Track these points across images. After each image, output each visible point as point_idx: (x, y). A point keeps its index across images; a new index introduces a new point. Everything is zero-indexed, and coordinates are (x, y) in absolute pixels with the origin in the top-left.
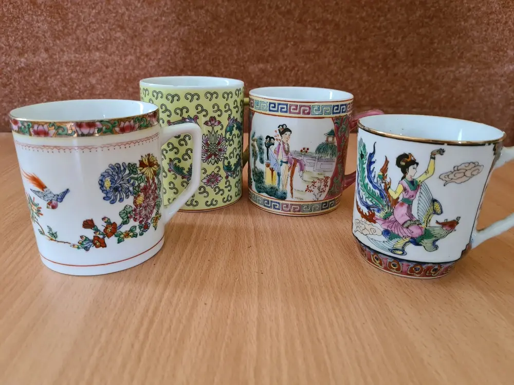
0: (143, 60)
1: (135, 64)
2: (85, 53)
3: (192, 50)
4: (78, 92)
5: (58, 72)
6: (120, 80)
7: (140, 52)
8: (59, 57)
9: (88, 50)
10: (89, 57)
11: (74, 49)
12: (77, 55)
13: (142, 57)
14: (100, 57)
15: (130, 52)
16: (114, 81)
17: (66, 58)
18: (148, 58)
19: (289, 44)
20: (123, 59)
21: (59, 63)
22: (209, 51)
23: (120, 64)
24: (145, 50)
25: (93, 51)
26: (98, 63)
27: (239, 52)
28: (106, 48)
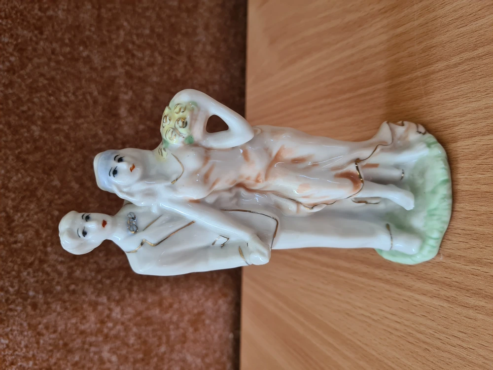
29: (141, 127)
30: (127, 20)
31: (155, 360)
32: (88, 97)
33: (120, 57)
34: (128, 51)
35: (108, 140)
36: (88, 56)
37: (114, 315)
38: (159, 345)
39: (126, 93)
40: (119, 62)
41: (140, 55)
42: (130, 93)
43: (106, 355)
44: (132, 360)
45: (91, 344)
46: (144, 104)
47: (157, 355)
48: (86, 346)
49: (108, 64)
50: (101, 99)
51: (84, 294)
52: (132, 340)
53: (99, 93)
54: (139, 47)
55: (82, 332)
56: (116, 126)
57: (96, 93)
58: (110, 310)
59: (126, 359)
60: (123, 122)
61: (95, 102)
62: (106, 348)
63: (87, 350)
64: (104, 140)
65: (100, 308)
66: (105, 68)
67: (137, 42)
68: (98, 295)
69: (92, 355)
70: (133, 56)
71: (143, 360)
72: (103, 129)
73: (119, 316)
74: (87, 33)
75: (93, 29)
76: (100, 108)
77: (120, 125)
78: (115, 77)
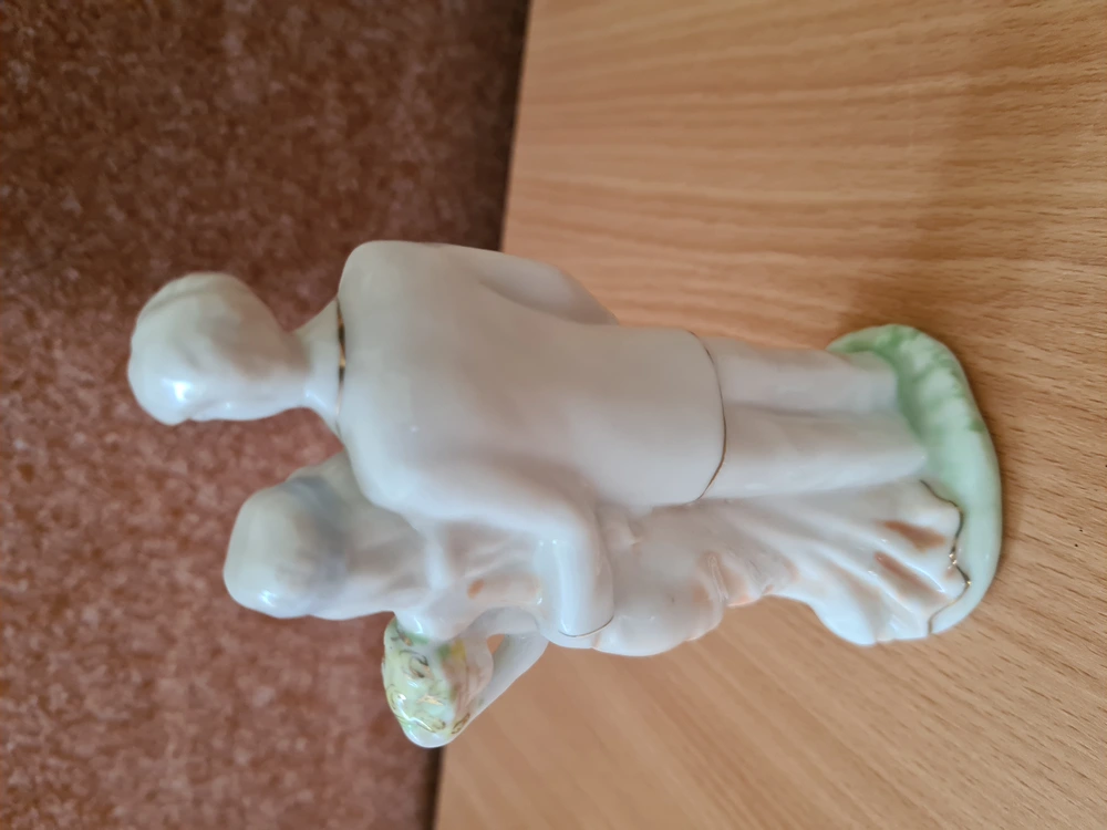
29: (275, 86)
45: (152, 555)
65: (172, 484)
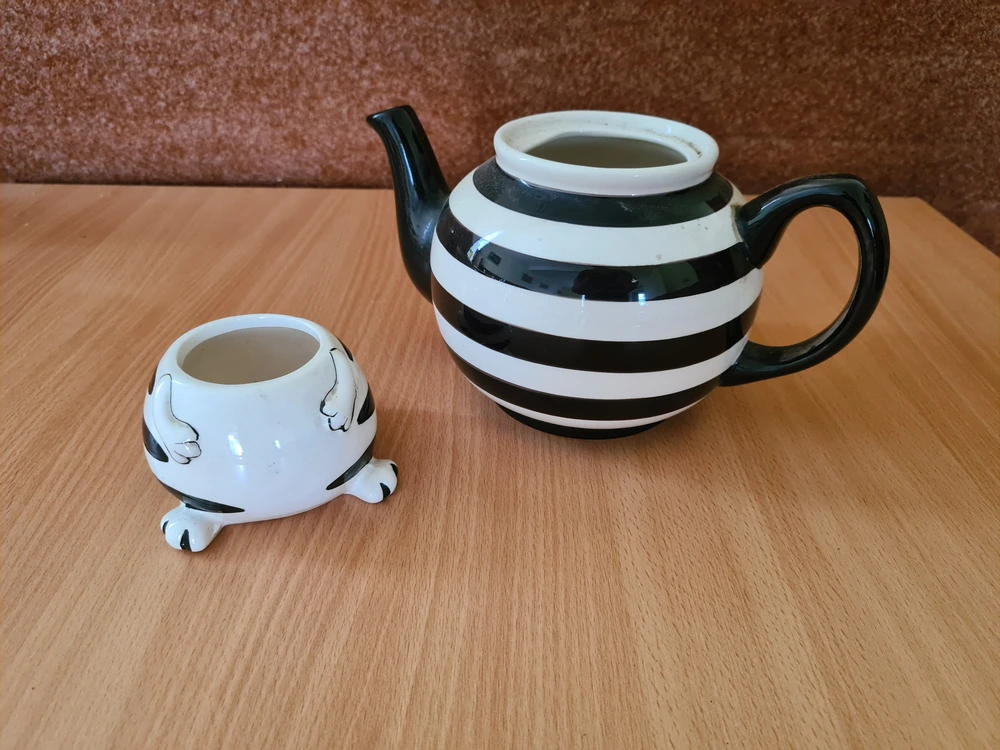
0: (286, 41)
1: (270, 49)
2: (172, 27)
3: (382, 19)
4: (163, 104)
5: (123, 64)
6: (244, 82)
7: (277, 25)
8: (122, 35)
9: (177, 20)
10: (179, 35)
11: (148, 18)
12: (156, 31)
13: (284, 36)
14: (201, 33)
15: (259, 24)
16: (231, 83)
17: (134, 36)
18: (295, 36)
19: (581, 7)
20: (247, 38)
21: (124, 46)
22: (416, 21)
23: (240, 49)
24: (289, 22)
25: (187, 22)
26: (197, 46)
27: (477, 24)
28: (211, 17)
30: (623, 55)
31: (253, 92)
32: (534, 13)
33: (581, 48)
34: (589, 56)
35: (489, 36)
36: (579, 12)
37: (301, 44)
38: (268, 96)
39: (542, 55)
40: (576, 46)
41: (586, 70)
42: (542, 60)
43: (257, 36)
44: (252, 65)
46: (532, 76)
47: (258, 93)
48: (266, 14)
49: (573, 34)
50: (533, 27)
51: (322, 11)
52: (274, 65)
53: (539, 24)
54: (595, 70)
55: (281, 10)
56: (505, 44)
57: (539, 21)
58: (306, 41)
59: (254, 59)
60: (510, 52)
61: (530, 21)
62: (265, 36)
63: (262, 15)
64: (489, 31)
66: (568, 31)
67: (600, 67)
68: (321, 28)
69: (258, 21)
70: (585, 63)
71: (253, 77)
72: (500, 30)
73: (299, 50)
74: (605, 10)
75: (610, 16)
76: (522, 26)
77: (507, 50)
78: (558, 42)
